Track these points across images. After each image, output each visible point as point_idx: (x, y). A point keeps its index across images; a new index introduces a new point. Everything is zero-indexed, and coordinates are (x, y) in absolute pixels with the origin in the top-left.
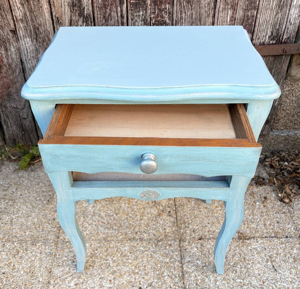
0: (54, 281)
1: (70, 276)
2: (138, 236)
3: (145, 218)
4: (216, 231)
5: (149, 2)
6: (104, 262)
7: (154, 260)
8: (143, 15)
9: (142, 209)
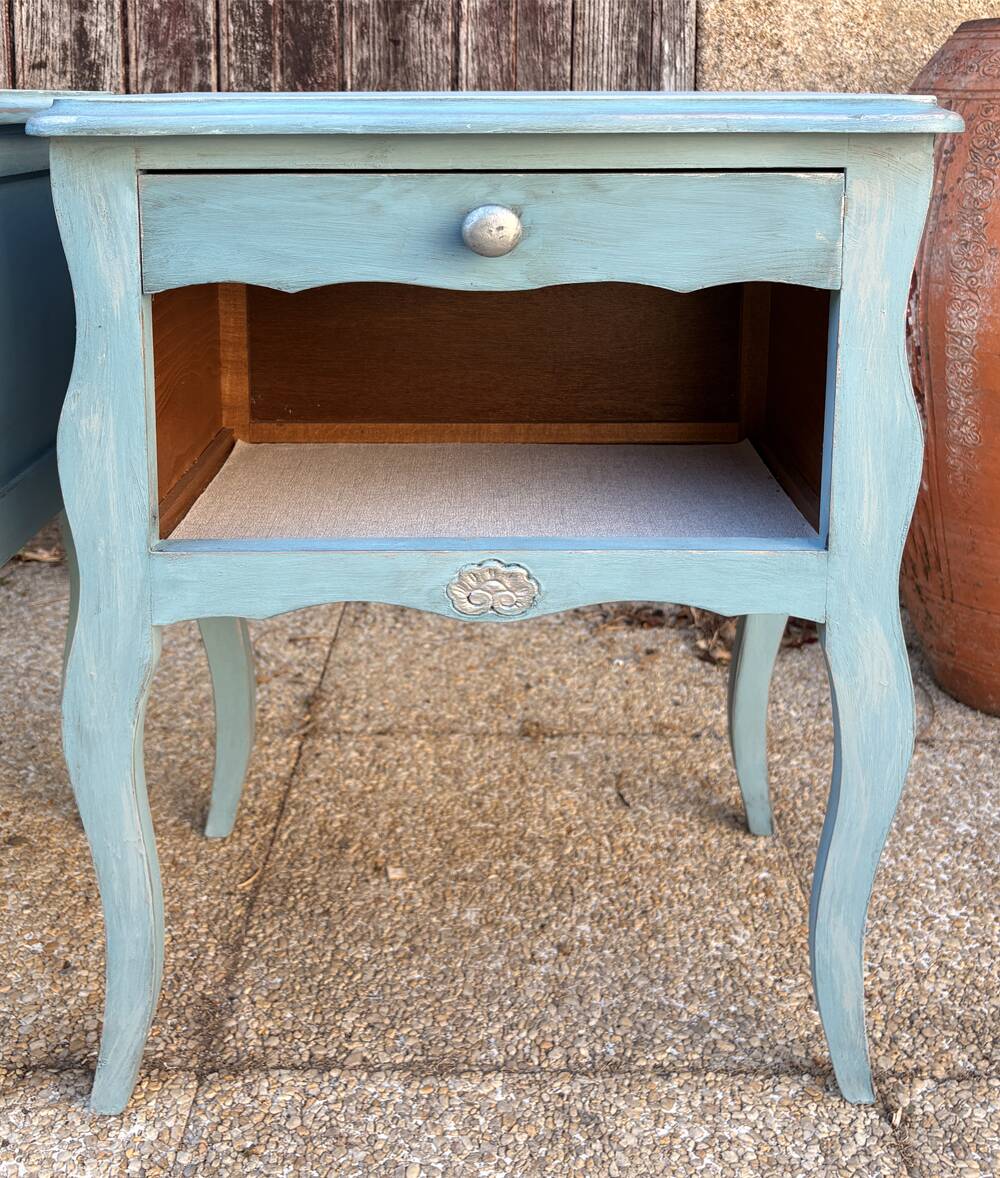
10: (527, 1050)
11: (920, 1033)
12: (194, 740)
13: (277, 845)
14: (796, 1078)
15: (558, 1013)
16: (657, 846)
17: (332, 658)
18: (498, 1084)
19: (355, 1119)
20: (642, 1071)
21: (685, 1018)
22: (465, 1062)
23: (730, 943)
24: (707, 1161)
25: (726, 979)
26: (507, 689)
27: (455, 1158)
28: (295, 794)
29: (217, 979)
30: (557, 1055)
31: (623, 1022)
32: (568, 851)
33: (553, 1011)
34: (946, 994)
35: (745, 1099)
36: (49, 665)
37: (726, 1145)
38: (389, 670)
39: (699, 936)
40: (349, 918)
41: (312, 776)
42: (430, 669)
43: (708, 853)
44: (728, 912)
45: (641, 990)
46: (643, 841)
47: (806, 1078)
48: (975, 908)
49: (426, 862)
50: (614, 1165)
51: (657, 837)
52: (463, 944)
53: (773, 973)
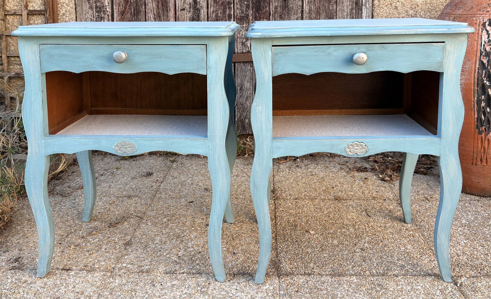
0: (148, 218)
1: (163, 216)
2: (234, 196)
3: (243, 187)
4: (313, 195)
5: (251, 18)
6: (198, 209)
7: (247, 208)
8: (246, 26)
9: (239, 182)
10: (359, 271)
11: (461, 268)
12: (245, 201)
13: (277, 226)
14: (430, 277)
15: (365, 263)
16: (381, 226)
17: (274, 180)
18: (355, 278)
19: (321, 285)
20: (390, 275)
21: (398, 265)
22: (345, 274)
23: (406, 248)
24: (412, 293)
25: (407, 256)
26: (327, 188)
27: (348, 292)
28: (278, 214)
29: (274, 256)
30: (367, 272)
31: (383, 265)
32: (357, 227)
33: (364, 263)
34: (466, 259)
35: (418, 281)
36: (197, 182)
37: (416, 290)
38: (292, 183)
39: (397, 247)
40: (303, 243)
41: (281, 209)
42: (303, 183)
43: (395, 228)
44: (404, 241)
45: (386, 259)
46: (376, 225)
47: (433, 277)
48: (471, 240)
49: (319, 230)
50: (389, 294)
51: (380, 224)
52: (335, 249)
53: (419, 255)
